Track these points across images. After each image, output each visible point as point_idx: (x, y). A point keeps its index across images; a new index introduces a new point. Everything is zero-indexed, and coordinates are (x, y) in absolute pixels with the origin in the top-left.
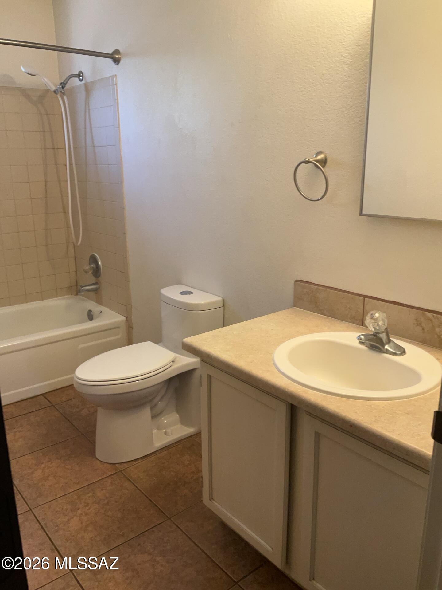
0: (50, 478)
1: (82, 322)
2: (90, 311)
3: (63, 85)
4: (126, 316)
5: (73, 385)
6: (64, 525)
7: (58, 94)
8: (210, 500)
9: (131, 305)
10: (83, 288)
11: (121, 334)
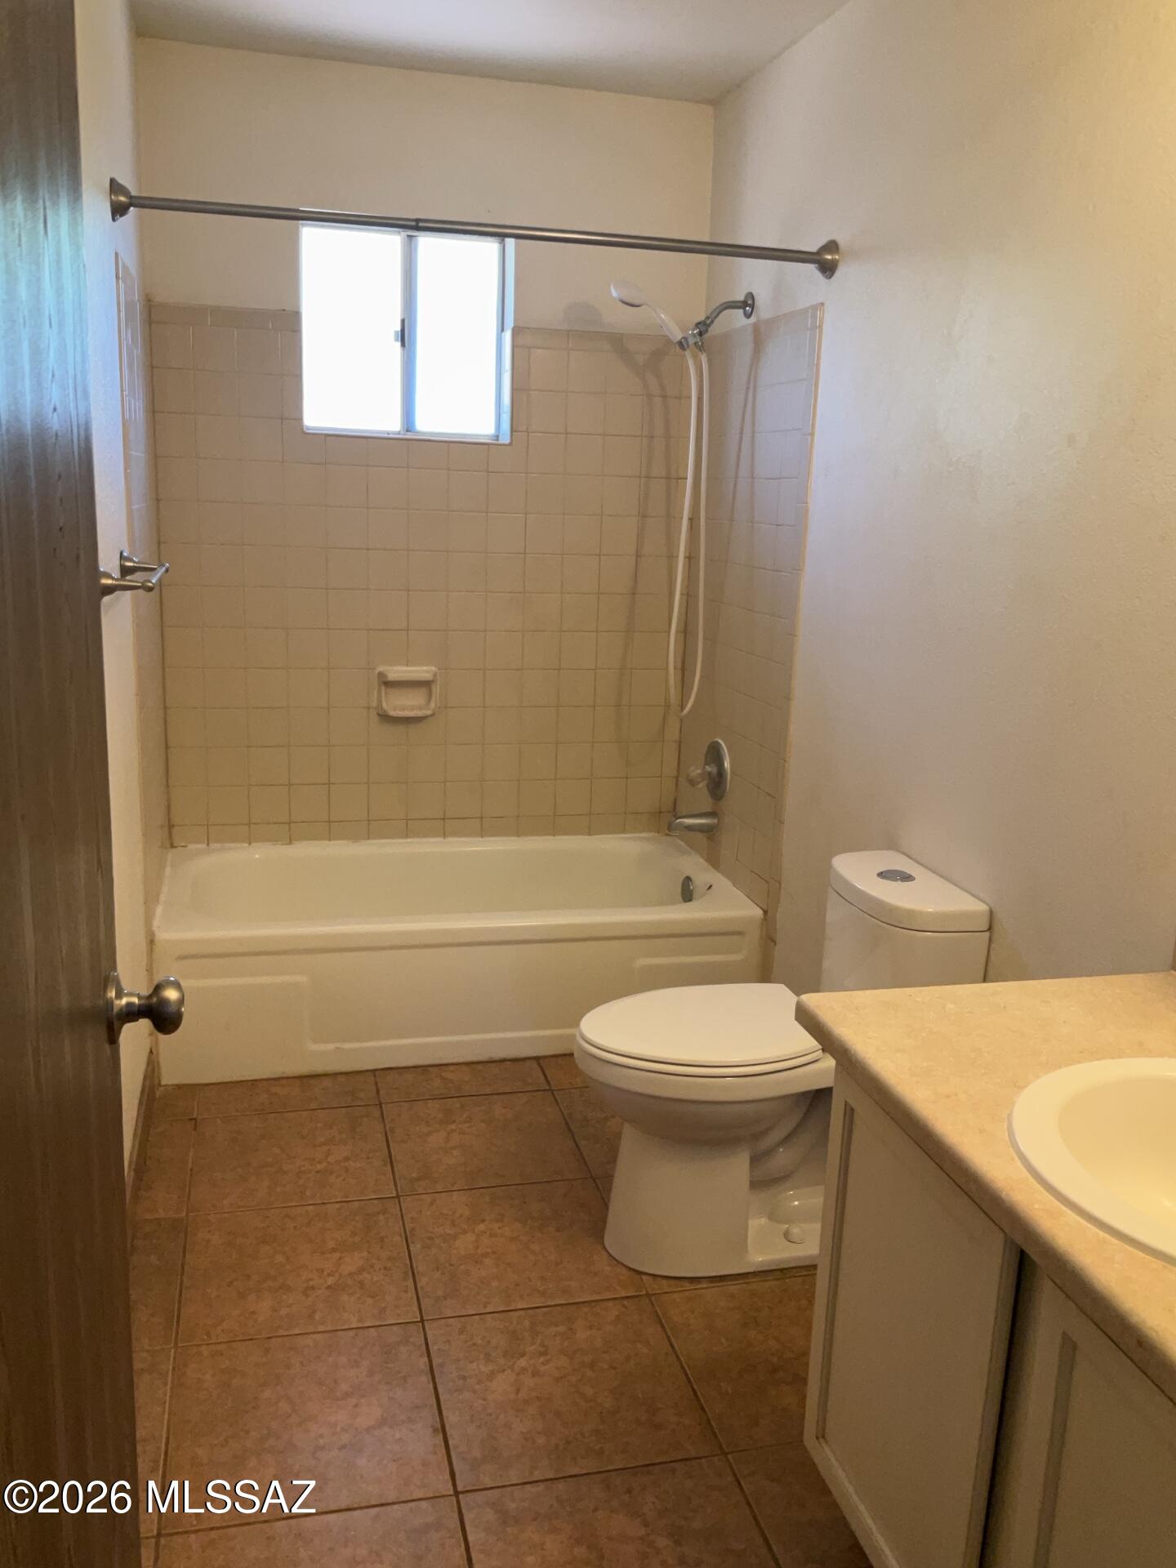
0: (488, 1261)
1: (662, 903)
2: (688, 879)
3: (703, 327)
4: (765, 907)
5: (572, 1055)
6: (480, 1382)
7: (688, 350)
8: (817, 1438)
9: (780, 885)
10: (679, 820)
11: (744, 953)
